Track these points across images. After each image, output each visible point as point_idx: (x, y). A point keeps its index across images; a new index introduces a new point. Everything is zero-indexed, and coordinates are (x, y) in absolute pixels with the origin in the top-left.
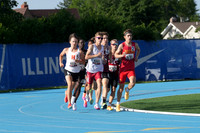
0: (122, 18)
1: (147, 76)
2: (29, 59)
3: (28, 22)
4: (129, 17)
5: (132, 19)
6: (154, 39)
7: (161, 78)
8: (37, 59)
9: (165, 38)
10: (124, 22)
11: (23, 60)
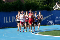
0: (39, 3)
1: (48, 23)
2: (6, 17)
3: (6, 4)
4: (42, 2)
5: (42, 3)
6: (50, 10)
7: (53, 24)
8: (9, 17)
9: (54, 10)
10: (40, 4)
11: (4, 17)
